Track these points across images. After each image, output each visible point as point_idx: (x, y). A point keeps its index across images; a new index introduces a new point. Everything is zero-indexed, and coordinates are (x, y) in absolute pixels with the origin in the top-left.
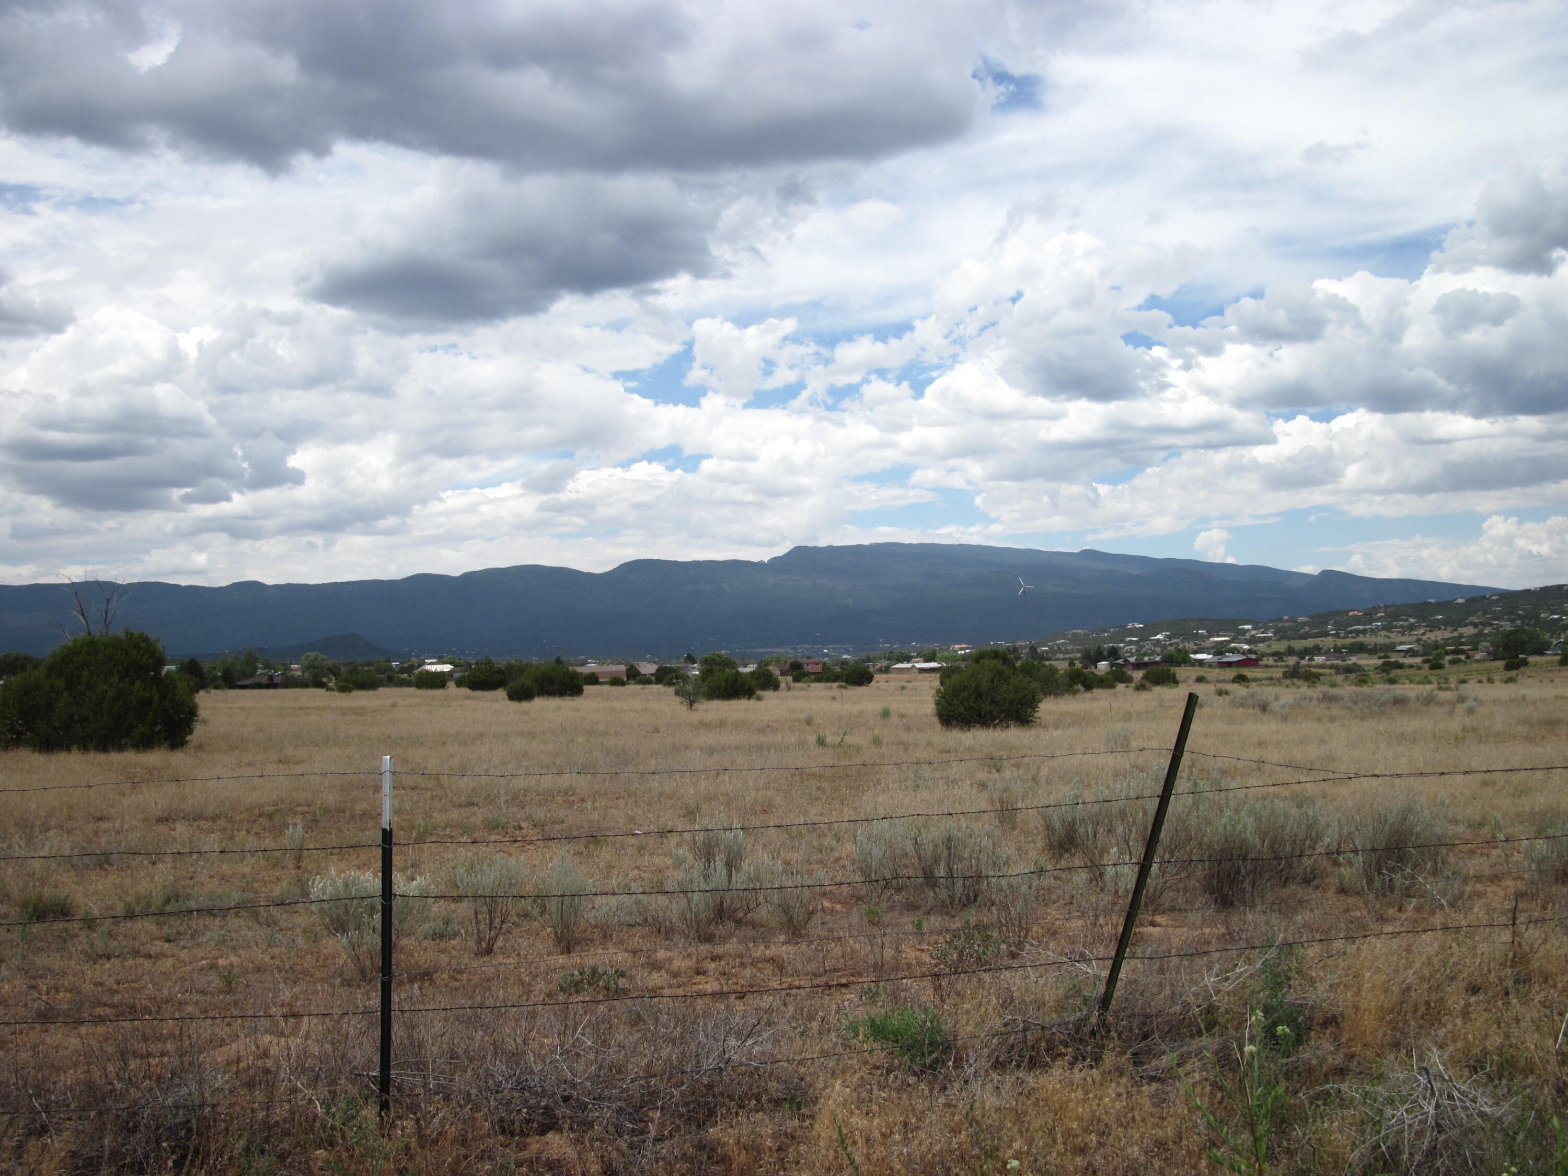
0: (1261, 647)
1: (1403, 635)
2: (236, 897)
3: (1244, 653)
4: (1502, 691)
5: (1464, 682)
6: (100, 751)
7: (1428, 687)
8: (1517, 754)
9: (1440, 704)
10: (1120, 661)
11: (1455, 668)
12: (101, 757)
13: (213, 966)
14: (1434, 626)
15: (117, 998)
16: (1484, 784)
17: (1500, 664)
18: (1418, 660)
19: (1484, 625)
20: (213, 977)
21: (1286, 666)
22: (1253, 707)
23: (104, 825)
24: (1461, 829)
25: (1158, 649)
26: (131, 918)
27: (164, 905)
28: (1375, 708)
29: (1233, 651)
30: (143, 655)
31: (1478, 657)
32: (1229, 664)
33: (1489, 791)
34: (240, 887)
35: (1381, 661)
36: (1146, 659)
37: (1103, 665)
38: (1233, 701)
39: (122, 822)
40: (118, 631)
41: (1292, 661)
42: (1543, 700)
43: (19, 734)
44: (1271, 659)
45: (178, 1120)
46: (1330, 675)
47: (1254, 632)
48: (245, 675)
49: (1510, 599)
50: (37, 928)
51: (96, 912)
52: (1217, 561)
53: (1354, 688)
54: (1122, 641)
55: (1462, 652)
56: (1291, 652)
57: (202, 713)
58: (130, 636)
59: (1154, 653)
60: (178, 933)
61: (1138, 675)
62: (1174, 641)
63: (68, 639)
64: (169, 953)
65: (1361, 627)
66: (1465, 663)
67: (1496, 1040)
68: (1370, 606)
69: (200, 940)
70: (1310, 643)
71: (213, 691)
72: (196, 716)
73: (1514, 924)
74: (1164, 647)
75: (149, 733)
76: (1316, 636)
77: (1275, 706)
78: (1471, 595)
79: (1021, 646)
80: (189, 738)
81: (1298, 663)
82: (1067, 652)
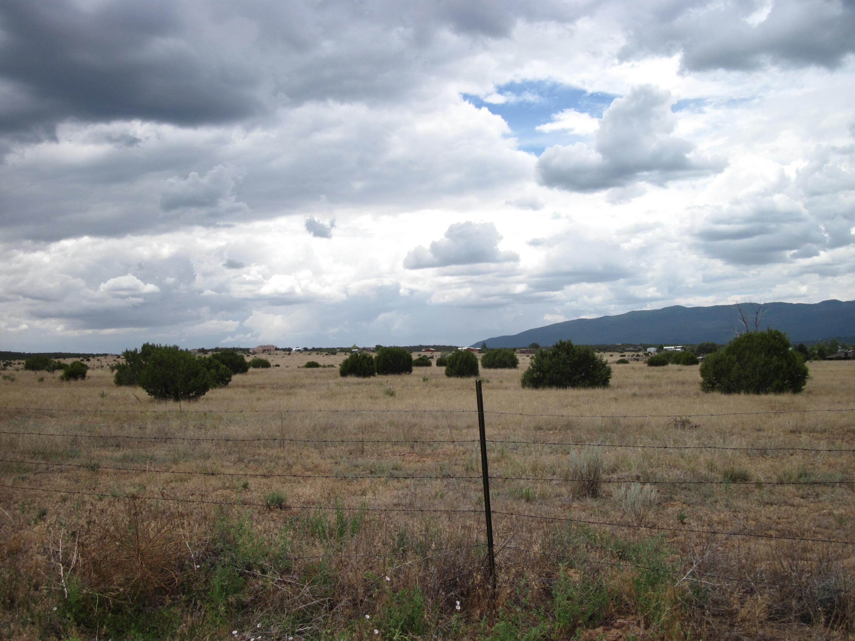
2: (839, 476)
6: (755, 394)
12: (756, 397)
13: (830, 514)
15: (780, 527)
20: (832, 520)
23: (761, 434)
26: (781, 484)
27: (798, 478)
30: (778, 342)
34: (841, 471)
39: (772, 432)
40: (762, 329)
43: (713, 384)
45: (825, 597)
48: (831, 352)
50: (733, 486)
51: (763, 480)
57: (811, 373)
58: (770, 332)
60: (808, 494)
63: (737, 334)
64: (804, 505)
69: (820, 499)
71: (814, 362)
72: (807, 375)
75: (781, 384)
80: (803, 387)
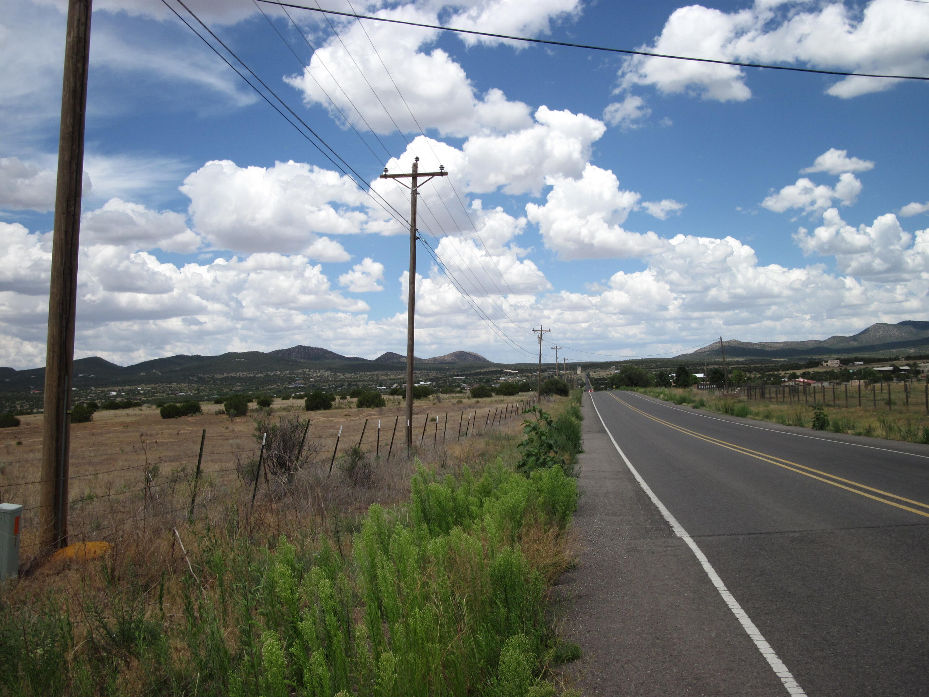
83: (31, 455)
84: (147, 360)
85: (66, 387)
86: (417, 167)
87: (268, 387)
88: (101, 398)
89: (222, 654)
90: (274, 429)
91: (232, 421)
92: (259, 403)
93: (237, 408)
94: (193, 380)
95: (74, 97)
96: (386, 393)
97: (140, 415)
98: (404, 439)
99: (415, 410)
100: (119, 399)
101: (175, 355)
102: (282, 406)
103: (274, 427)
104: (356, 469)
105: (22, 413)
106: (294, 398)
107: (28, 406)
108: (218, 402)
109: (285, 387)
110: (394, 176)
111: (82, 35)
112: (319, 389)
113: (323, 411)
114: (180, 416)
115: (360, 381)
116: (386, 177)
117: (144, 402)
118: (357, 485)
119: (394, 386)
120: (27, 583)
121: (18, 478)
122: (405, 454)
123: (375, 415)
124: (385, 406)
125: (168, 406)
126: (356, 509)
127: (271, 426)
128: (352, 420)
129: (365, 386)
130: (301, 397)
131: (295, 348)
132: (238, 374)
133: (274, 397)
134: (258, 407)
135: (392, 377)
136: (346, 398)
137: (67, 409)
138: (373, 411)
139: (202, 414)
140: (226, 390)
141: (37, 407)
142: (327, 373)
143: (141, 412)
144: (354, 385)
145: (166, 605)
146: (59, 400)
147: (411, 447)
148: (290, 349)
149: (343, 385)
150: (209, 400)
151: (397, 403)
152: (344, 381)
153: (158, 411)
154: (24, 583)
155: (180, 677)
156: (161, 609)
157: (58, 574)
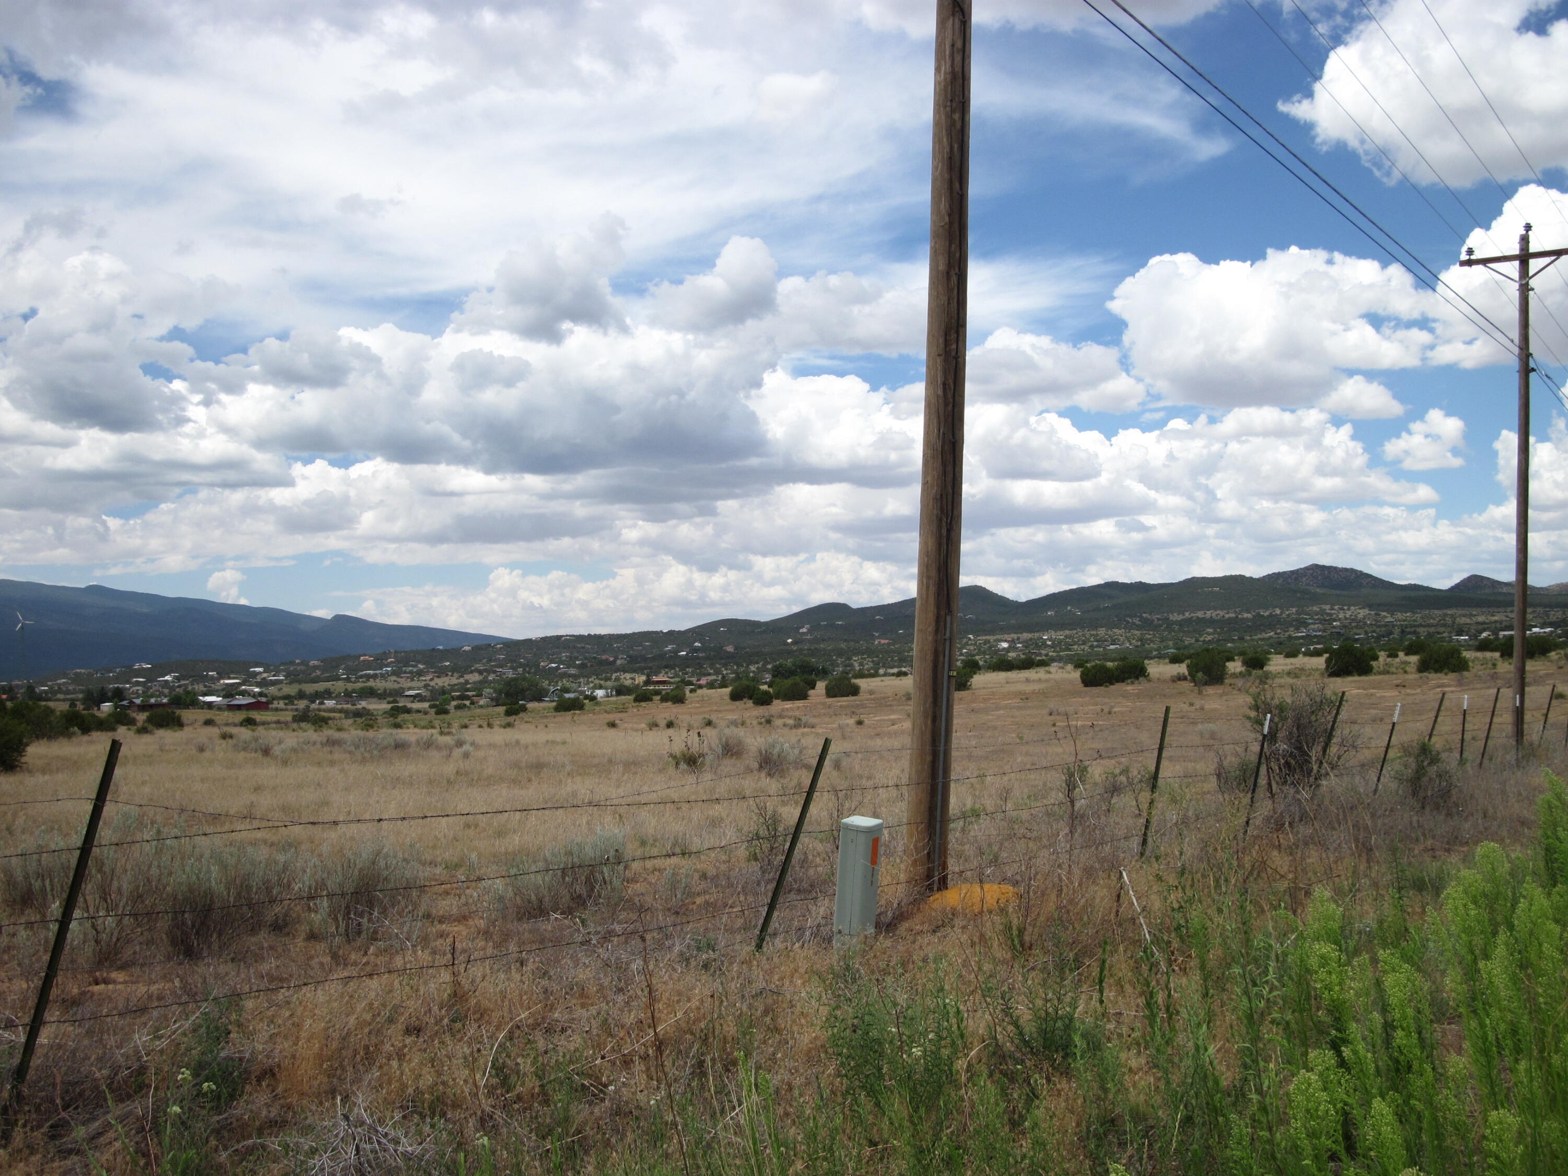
0: (272, 690)
1: (412, 680)
3: (254, 696)
4: (499, 735)
5: (466, 727)
7: (430, 731)
8: (501, 795)
9: (439, 748)
10: (125, 703)
11: (459, 713)
14: (441, 673)
16: (467, 826)
17: (502, 709)
18: (426, 705)
19: (489, 672)
21: (297, 710)
22: (256, 751)
24: (438, 871)
25: (166, 691)
28: (375, 752)
29: (243, 693)
31: (482, 702)
32: (239, 707)
33: (471, 832)
35: (390, 706)
36: (153, 701)
37: (107, 706)
38: (235, 746)
41: (302, 704)
42: (535, 745)
44: (281, 702)
46: (340, 718)
47: (265, 675)
49: (513, 647)
52: (229, 602)
53: (360, 733)
54: (128, 682)
55: (468, 698)
56: (301, 695)
59: (162, 694)
61: (141, 717)
62: (183, 682)
65: (371, 672)
66: (469, 708)
67: (428, 1079)
68: (380, 651)
70: (321, 686)
73: (453, 964)
74: (172, 689)
76: (328, 680)
77: (277, 750)
78: (476, 643)
79: (17, 686)
81: (308, 707)
82: (68, 692)
83: (879, 742)
84: (1057, 591)
85: (948, 634)
86: (1528, 242)
87: (1259, 636)
88: (984, 653)
89: (1210, 1084)
90: (1281, 708)
91: (1200, 693)
92: (1245, 663)
93: (1207, 670)
94: (1134, 624)
95: (951, 169)
96: (1469, 648)
97: (1047, 681)
98: (1510, 729)
99: (1529, 678)
100: (1012, 655)
101: (1102, 582)
102: (1284, 667)
103: (1281, 703)
104: (1425, 779)
105: (861, 675)
106: (1305, 654)
107: (871, 665)
108: (1175, 660)
109: (1290, 636)
110: (1485, 262)
111: (958, 69)
112: (1347, 639)
113: (1356, 678)
114: (1112, 684)
115: (1421, 625)
116: (1469, 263)
117: (1053, 660)
118: (1428, 809)
119: (1484, 635)
120: (888, 943)
121: (860, 777)
122: (1511, 757)
123: (1449, 686)
124: (1468, 670)
125: (1093, 667)
126: (1426, 850)
127: (1276, 701)
128: (1408, 695)
129: (1430, 635)
130: (1317, 653)
131: (1307, 568)
132: (1209, 613)
133: (1270, 653)
134: (1243, 669)
135: (1481, 619)
136: (1397, 656)
137: (950, 670)
138: (1447, 679)
139: (1149, 681)
140: (1188, 641)
141: (883, 666)
142: (1362, 613)
143: (1048, 676)
144: (1410, 633)
145: (1110, 994)
146: (936, 654)
147: (1522, 743)
148: (1297, 570)
149: (1391, 633)
150: (1160, 657)
151: (1490, 665)
152: (1394, 626)
153: (1076, 675)
154: (885, 942)
155: (1137, 1116)
156: (1101, 1002)
157: (934, 931)
